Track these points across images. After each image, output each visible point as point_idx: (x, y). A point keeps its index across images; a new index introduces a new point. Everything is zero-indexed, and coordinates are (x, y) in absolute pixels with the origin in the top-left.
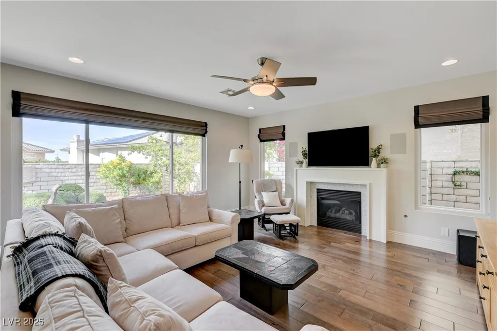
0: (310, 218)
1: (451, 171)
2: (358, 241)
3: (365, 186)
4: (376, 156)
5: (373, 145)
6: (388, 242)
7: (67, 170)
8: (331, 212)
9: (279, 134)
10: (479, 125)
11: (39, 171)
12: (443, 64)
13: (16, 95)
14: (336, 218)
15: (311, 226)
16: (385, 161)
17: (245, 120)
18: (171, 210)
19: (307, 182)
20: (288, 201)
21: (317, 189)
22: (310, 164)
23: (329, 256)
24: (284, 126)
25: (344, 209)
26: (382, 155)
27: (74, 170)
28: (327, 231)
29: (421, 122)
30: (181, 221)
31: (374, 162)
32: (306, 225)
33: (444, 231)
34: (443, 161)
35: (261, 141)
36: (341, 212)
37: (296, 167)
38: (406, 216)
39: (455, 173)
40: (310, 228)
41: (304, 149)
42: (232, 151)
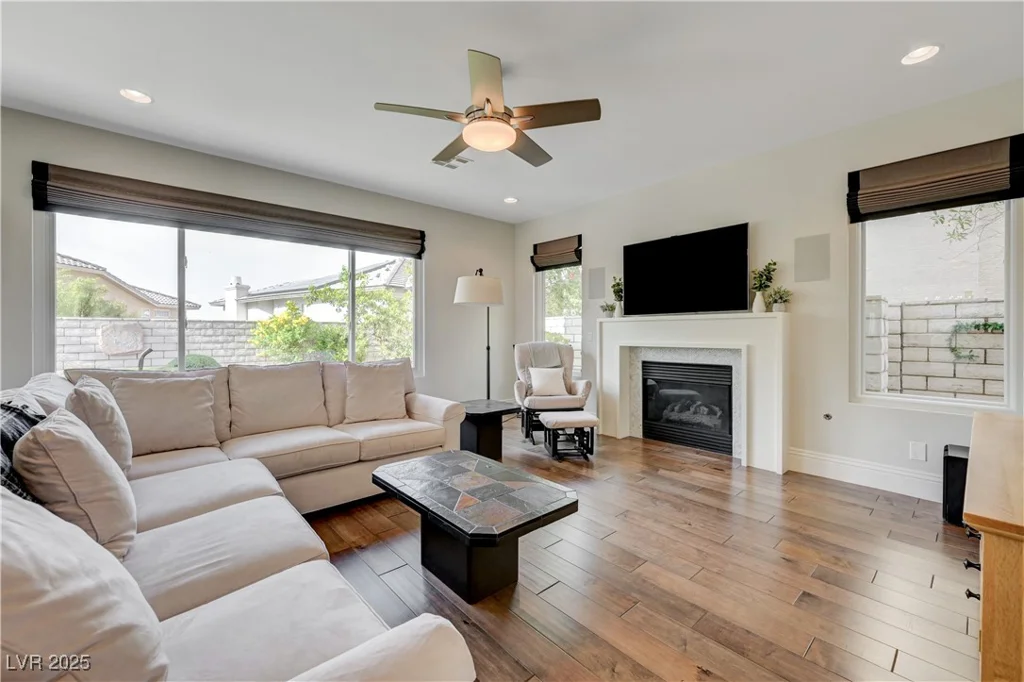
0: (628, 423)
1: (949, 325)
2: (723, 469)
3: (737, 351)
4: (762, 287)
5: (756, 262)
6: (788, 474)
7: (197, 332)
8: (673, 410)
9: (570, 252)
10: (1002, 205)
11: (148, 332)
12: (905, 61)
13: (40, 171)
14: (681, 422)
15: (631, 438)
16: (782, 298)
17: (507, 228)
18: (329, 392)
19: (622, 348)
20: (580, 386)
21: (644, 362)
22: (629, 310)
23: (645, 494)
24: (580, 237)
25: (699, 403)
26: (775, 286)
27: (210, 332)
28: (660, 448)
29: (863, 208)
30: (347, 415)
31: (758, 300)
32: (620, 437)
33: (915, 449)
34: (928, 304)
35: (538, 269)
36: (692, 409)
37: (603, 317)
38: (828, 417)
39: (957, 330)
40: (628, 442)
41: (618, 281)
42: (459, 279)
